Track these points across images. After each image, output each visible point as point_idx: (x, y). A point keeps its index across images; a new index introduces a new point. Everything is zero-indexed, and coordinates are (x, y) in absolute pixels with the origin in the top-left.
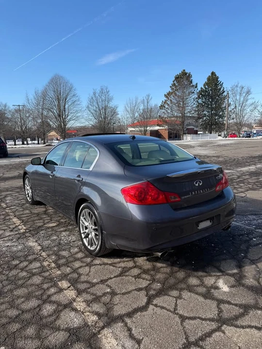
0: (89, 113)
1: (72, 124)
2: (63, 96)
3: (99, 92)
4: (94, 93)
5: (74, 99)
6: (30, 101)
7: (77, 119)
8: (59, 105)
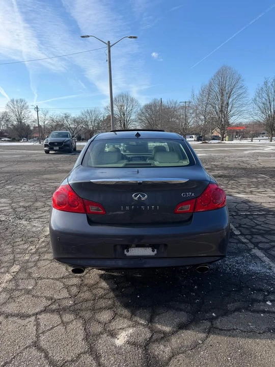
0: (255, 106)
1: (234, 120)
2: (227, 89)
3: (272, 80)
4: (266, 83)
5: (240, 91)
6: (195, 97)
7: (240, 113)
8: (222, 100)
